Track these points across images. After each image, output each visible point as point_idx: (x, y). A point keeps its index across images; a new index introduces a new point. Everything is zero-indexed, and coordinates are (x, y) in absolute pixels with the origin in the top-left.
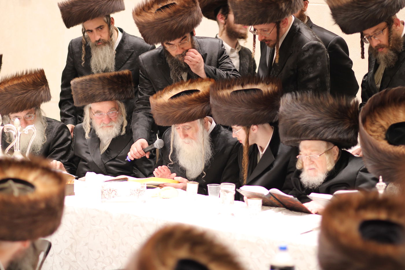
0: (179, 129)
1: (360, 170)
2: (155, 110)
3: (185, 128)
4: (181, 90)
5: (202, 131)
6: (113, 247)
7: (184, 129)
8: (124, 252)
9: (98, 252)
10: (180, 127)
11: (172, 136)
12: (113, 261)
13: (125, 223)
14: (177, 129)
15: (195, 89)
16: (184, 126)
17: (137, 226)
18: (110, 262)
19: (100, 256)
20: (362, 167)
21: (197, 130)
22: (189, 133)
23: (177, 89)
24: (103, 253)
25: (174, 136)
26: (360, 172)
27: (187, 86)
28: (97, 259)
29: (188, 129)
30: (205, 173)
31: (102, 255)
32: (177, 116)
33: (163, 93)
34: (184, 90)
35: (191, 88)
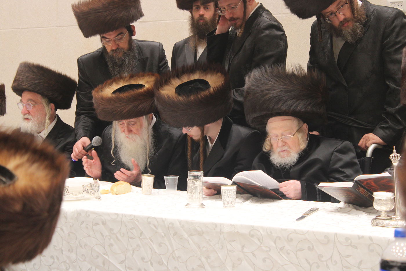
0: (123, 124)
1: (335, 150)
2: (100, 104)
3: (130, 124)
4: (121, 85)
5: (147, 127)
6: (69, 250)
7: (128, 124)
8: (83, 255)
9: (52, 257)
10: (125, 123)
11: (113, 131)
12: (69, 267)
13: (83, 222)
14: (120, 124)
15: (138, 83)
16: (130, 122)
17: (98, 224)
18: (66, 268)
19: (54, 263)
20: (336, 148)
21: (141, 126)
22: (134, 129)
23: (117, 83)
24: (58, 259)
25: (115, 131)
26: (334, 152)
27: (127, 81)
28: (51, 265)
29: (133, 125)
30: (149, 170)
31: (56, 260)
32: (125, 111)
33: (104, 87)
34: (125, 85)
35: (133, 82)
